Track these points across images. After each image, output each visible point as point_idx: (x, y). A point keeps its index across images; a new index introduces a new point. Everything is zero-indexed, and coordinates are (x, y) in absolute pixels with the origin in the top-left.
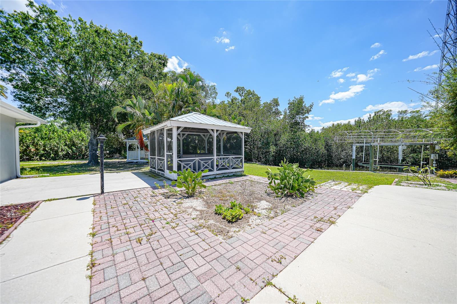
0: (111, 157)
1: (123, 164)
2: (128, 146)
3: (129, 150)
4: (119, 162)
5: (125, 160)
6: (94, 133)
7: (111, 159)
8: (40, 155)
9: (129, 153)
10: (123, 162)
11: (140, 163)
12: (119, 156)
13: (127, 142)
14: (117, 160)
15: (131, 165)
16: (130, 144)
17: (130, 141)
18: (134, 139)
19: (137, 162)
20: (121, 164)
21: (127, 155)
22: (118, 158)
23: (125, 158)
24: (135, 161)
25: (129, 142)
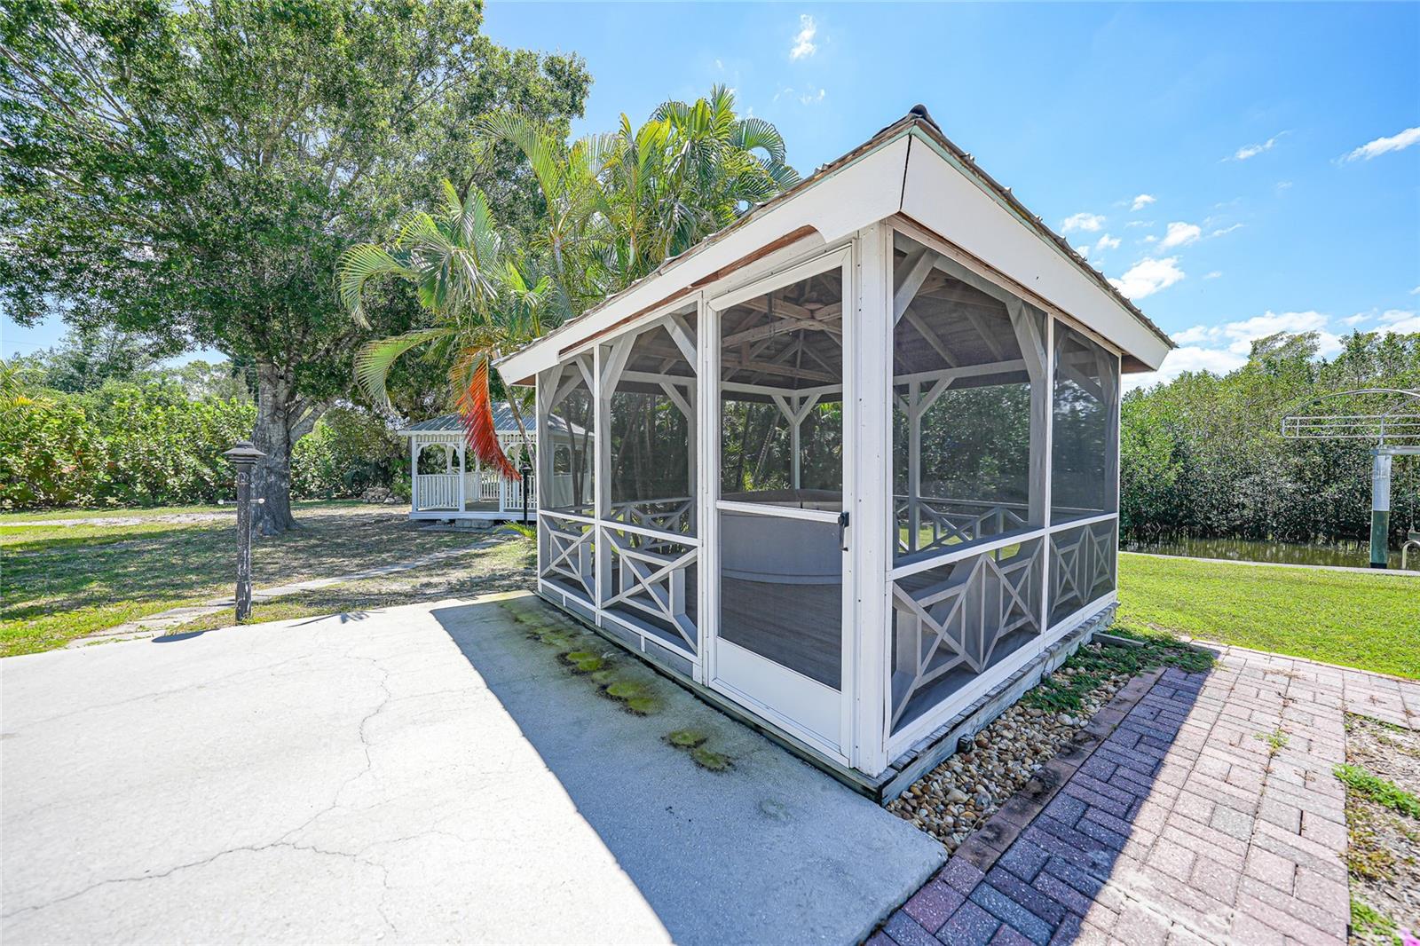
0: (356, 497)
1: (396, 527)
2: (415, 454)
3: (420, 472)
4: (379, 521)
5: (406, 510)
6: (275, 396)
7: (354, 504)
8: (97, 487)
9: (419, 484)
10: (396, 517)
11: (467, 524)
12: (384, 493)
13: (414, 440)
14: (375, 510)
15: (429, 533)
16: (425, 445)
17: (423, 432)
18: (441, 426)
19: (452, 521)
20: (387, 530)
21: (413, 491)
22: (378, 501)
23: (407, 500)
24: (445, 516)
25: (420, 439)
